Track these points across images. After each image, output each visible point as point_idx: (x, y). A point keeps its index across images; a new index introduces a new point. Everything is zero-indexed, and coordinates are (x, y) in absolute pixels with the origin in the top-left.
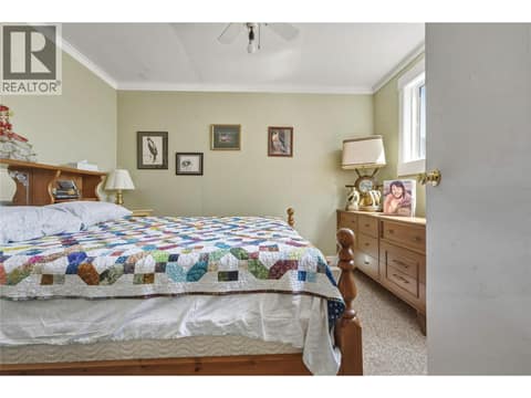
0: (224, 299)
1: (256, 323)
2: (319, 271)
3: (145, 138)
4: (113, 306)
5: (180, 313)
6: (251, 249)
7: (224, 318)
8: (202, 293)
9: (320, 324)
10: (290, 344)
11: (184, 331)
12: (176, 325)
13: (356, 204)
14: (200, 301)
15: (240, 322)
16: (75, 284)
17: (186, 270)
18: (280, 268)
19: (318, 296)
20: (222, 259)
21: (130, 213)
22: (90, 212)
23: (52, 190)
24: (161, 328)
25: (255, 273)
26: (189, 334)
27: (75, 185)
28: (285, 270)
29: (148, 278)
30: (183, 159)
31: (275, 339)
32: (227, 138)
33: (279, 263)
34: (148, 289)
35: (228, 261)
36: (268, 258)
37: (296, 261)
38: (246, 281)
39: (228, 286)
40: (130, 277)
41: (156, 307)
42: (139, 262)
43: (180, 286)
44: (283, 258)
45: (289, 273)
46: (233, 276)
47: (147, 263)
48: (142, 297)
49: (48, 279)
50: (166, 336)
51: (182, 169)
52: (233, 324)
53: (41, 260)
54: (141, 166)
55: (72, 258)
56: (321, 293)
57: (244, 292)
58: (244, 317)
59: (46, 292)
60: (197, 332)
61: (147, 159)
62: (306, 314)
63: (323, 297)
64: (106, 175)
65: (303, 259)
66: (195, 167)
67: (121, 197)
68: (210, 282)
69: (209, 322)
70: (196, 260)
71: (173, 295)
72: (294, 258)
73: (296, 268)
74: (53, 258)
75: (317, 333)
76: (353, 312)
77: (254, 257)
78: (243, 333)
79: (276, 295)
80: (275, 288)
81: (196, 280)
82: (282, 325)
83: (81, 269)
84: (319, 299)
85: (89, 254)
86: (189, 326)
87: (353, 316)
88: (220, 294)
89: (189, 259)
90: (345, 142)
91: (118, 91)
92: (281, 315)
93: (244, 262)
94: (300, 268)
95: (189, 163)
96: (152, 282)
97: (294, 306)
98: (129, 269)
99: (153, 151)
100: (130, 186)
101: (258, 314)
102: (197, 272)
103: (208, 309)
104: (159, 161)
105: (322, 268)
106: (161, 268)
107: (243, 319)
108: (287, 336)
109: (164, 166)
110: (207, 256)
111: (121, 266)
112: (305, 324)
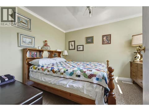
0: (77, 81)
1: (83, 89)
2: (103, 79)
3: (70, 43)
4: (57, 78)
5: (68, 82)
6: (84, 70)
7: (76, 86)
8: (72, 79)
9: (101, 94)
10: (91, 97)
11: (68, 86)
12: (67, 84)
13: (138, 59)
14: (72, 81)
15: (79, 87)
16: (51, 73)
17: (69, 73)
18: (91, 76)
19: (102, 86)
20: (77, 72)
21: (66, 60)
22: (58, 60)
23: (53, 55)
24: (64, 84)
25: (84, 76)
26: (69, 87)
27: (57, 54)
28: (92, 77)
29: (62, 74)
30: (79, 47)
31: (88, 94)
32: (90, 40)
33: (91, 74)
34: (62, 76)
35: (78, 72)
36: (88, 73)
37: (96, 75)
38: (82, 78)
39: (78, 78)
40: (59, 73)
41: (64, 80)
42: (61, 70)
43: (68, 77)
44: (92, 73)
45: (93, 78)
46: (79, 76)
47: (62, 71)
48: (61, 77)
49: (48, 71)
50: (65, 86)
51: (79, 49)
52: (78, 88)
53: (48, 68)
54: (69, 49)
55: (52, 68)
56: (103, 85)
57: (82, 81)
58: (81, 87)
59: (48, 73)
60: (70, 87)
61: (71, 48)
62: (97, 90)
63: (103, 87)
64: (63, 52)
65: (98, 74)
66: (81, 49)
67: (65, 57)
68: (74, 77)
69: (73, 86)
70: (71, 71)
71: (67, 78)
72: (95, 74)
73: (96, 77)
74: (49, 68)
75: (100, 96)
76: (113, 93)
77: (85, 72)
78: (80, 90)
79: (90, 83)
80: (89, 81)
81: (71, 76)
82: (90, 91)
83: (52, 70)
84: (102, 87)
85: (54, 68)
86: (69, 85)
87: (113, 95)
88: (76, 80)
89: (70, 71)
90: (133, 36)
91: (65, 33)
92: (90, 88)
93: (82, 73)
94: (97, 77)
95: (80, 48)
96: (63, 74)
97: (93, 87)
98: (59, 71)
99: (72, 46)
100: (67, 54)
101: (84, 86)
102: (71, 74)
103: (73, 83)
104: (73, 48)
105: (104, 78)
106: (64, 72)
107: (80, 87)
108: (91, 94)
109: (74, 49)
110: (74, 70)
111: (58, 70)
112: (97, 92)
